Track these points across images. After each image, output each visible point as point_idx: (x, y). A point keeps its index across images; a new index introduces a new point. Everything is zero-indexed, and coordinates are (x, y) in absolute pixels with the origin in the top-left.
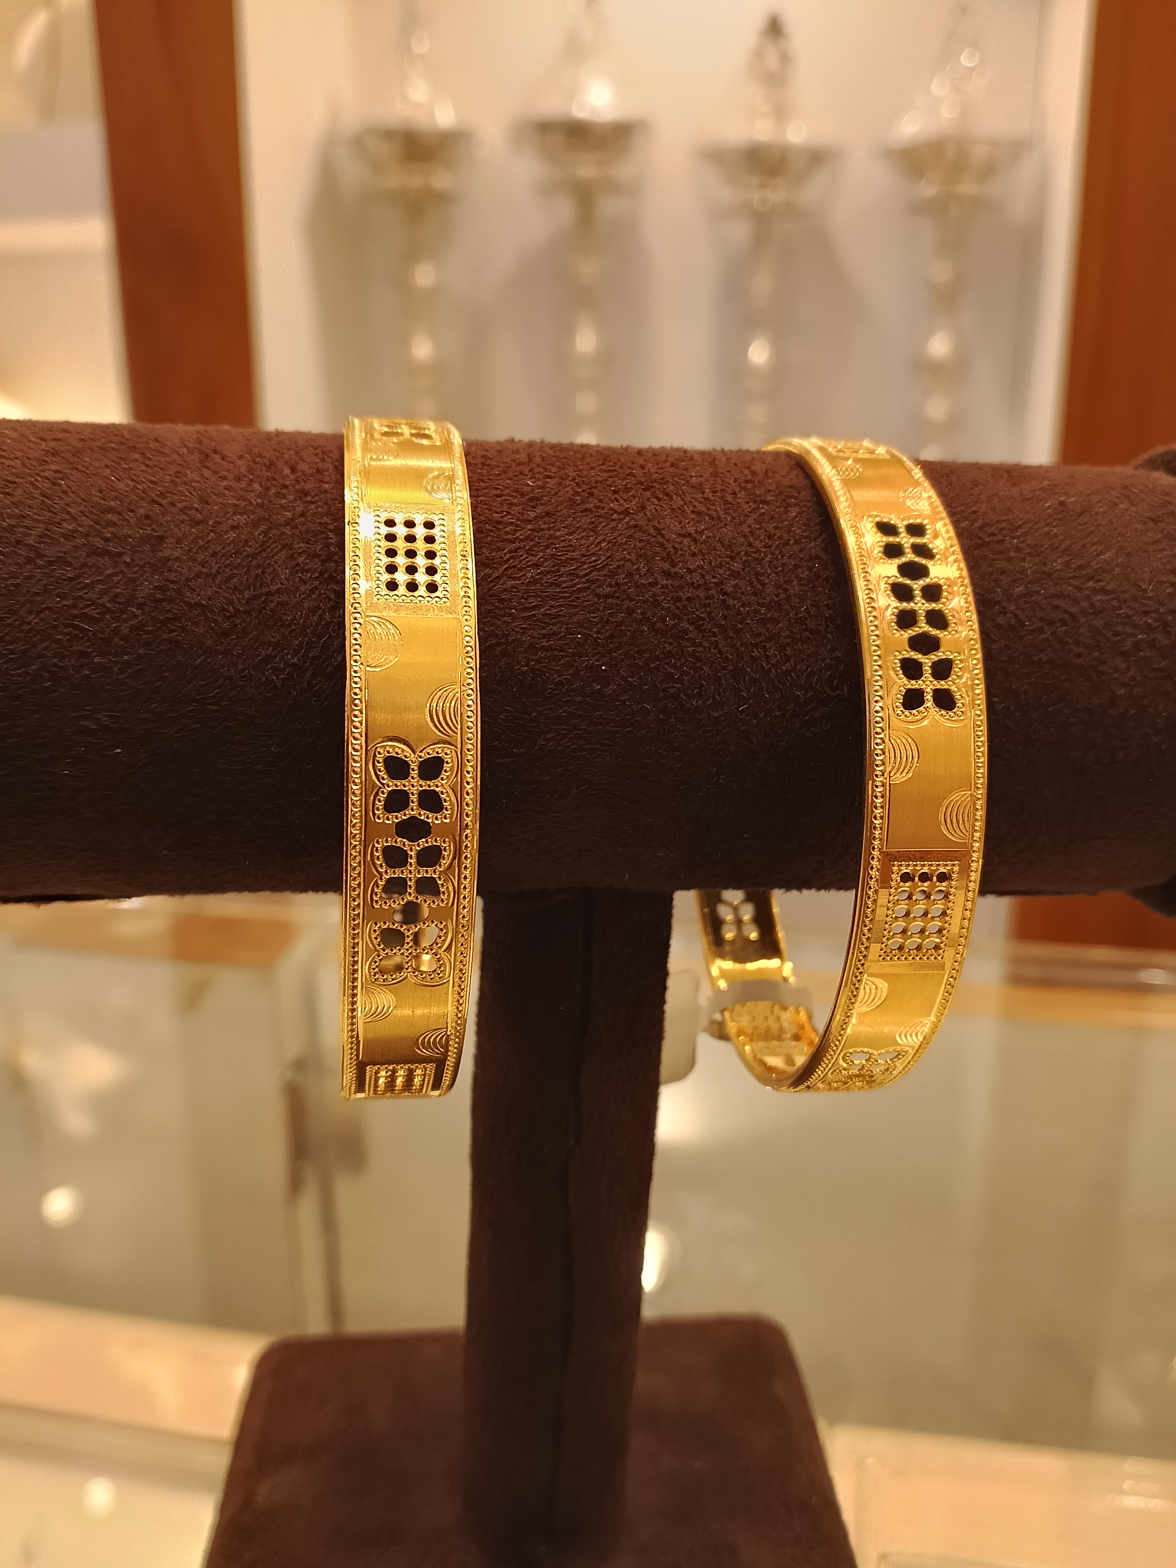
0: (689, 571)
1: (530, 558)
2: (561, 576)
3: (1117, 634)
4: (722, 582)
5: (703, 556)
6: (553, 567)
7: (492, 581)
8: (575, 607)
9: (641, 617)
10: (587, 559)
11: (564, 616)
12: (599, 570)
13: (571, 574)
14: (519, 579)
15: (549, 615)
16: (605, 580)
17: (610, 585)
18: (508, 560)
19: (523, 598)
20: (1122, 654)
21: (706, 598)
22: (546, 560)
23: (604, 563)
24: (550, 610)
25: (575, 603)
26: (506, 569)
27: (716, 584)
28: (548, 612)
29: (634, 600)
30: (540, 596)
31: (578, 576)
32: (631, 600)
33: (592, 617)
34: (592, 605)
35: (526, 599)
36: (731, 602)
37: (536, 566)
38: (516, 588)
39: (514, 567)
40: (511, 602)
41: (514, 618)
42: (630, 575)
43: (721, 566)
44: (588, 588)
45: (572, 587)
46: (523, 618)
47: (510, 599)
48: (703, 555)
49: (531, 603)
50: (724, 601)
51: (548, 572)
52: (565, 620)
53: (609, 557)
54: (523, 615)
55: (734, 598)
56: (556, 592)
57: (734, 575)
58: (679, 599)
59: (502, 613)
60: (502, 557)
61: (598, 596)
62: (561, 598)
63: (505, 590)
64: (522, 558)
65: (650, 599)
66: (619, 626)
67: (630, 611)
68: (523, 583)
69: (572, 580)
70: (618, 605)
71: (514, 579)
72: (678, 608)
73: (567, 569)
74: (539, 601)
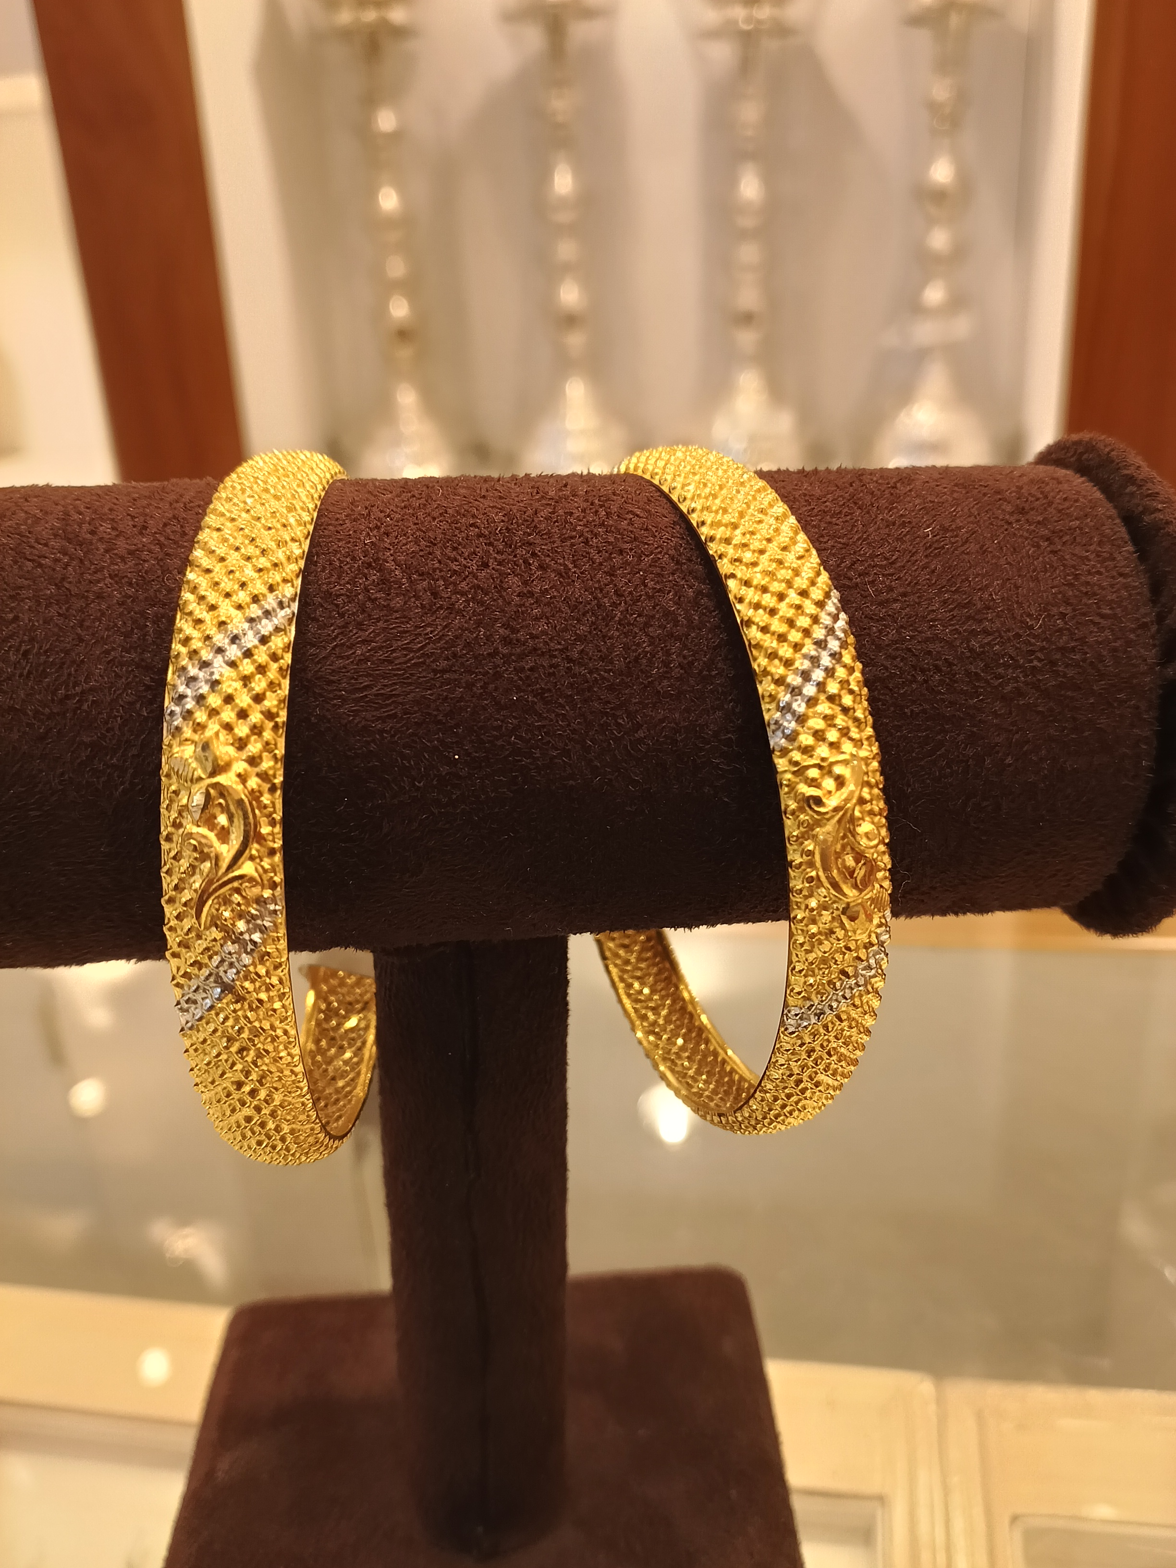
0: (533, 637)
1: (360, 633)
2: (394, 651)
3: (998, 677)
4: (567, 649)
5: (548, 620)
6: (385, 642)
7: (318, 662)
8: (410, 684)
9: (482, 691)
10: (423, 631)
11: (399, 695)
12: (434, 642)
13: (404, 649)
14: (348, 657)
15: (382, 694)
16: (442, 652)
17: (447, 659)
18: (336, 637)
19: (353, 678)
20: (1003, 698)
21: (551, 666)
22: (378, 634)
23: (441, 634)
24: (383, 689)
25: (410, 681)
26: (334, 648)
27: (560, 650)
28: (382, 691)
29: (474, 673)
30: (371, 675)
31: (411, 650)
32: (471, 672)
33: (429, 695)
34: (426, 682)
35: (356, 679)
36: (576, 669)
37: (365, 642)
38: (346, 668)
39: (343, 645)
40: (339, 684)
41: (344, 700)
42: (468, 645)
43: (565, 630)
44: (424, 663)
45: (405, 663)
46: (354, 699)
47: (339, 680)
48: (547, 618)
49: (362, 683)
50: (570, 669)
51: (381, 648)
52: (400, 699)
53: (446, 626)
54: (354, 696)
55: (581, 665)
56: (389, 670)
57: (579, 638)
58: (522, 669)
59: (331, 696)
60: (329, 635)
61: (435, 671)
62: (395, 675)
63: (333, 671)
64: (351, 634)
65: (491, 671)
66: (458, 702)
67: (470, 686)
68: (352, 662)
69: (406, 655)
70: (456, 680)
71: (342, 658)
72: (521, 679)
73: (400, 643)
74: (371, 681)
